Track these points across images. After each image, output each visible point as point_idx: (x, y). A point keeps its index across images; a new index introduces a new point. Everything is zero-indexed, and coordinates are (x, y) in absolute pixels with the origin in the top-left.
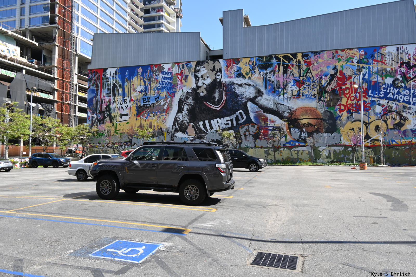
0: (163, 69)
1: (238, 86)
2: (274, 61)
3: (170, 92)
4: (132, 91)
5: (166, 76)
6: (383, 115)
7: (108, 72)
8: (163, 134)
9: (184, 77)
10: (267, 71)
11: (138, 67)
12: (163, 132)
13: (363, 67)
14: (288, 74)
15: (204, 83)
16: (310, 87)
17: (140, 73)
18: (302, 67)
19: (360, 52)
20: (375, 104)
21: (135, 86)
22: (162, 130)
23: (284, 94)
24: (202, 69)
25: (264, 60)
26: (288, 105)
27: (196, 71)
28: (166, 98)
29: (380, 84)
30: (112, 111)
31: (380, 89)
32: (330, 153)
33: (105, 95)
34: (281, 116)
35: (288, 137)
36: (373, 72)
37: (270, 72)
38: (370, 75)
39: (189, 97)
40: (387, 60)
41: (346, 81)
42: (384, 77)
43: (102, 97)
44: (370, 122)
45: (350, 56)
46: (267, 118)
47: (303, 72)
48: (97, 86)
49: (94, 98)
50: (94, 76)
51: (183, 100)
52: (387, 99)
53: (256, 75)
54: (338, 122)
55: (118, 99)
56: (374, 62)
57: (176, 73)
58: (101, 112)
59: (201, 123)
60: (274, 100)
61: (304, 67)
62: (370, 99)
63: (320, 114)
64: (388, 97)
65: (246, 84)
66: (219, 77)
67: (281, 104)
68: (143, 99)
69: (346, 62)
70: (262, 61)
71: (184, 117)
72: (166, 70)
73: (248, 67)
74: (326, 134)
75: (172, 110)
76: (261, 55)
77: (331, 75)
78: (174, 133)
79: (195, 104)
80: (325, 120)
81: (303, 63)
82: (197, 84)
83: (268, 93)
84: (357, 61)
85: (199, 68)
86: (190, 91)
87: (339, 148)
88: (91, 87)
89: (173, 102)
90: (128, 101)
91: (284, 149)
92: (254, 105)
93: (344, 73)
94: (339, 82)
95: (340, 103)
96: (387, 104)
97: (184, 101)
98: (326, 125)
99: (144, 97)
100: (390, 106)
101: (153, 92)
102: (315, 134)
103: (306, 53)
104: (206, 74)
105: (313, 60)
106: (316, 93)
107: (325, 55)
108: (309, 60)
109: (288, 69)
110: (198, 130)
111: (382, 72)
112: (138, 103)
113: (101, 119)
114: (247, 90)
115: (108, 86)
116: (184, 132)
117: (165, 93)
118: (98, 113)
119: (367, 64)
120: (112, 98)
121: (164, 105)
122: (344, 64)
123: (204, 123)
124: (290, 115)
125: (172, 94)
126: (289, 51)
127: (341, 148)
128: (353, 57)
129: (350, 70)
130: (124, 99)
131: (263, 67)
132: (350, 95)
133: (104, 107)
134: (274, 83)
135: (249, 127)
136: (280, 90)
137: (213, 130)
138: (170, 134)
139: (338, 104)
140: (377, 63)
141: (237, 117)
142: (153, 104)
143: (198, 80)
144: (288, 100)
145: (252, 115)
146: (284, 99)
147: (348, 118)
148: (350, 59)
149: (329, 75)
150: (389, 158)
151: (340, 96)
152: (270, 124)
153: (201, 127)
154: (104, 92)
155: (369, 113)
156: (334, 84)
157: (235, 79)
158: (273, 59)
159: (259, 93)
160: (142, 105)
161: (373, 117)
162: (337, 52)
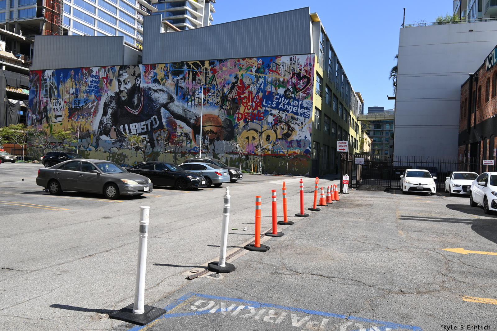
0: (92, 73)
1: (153, 92)
2: (185, 67)
3: (97, 95)
4: (65, 93)
5: (94, 79)
6: (274, 125)
7: (46, 73)
8: (90, 136)
9: (109, 81)
10: (179, 78)
11: (71, 69)
12: (90, 134)
13: (260, 77)
14: (197, 81)
15: (125, 88)
16: (214, 95)
17: (73, 76)
18: (209, 75)
19: (259, 62)
20: (268, 114)
21: (68, 88)
22: (89, 132)
23: (192, 101)
24: (124, 74)
25: (177, 67)
26: (194, 112)
27: (120, 75)
28: (93, 101)
29: (274, 94)
30: (48, 112)
31: (273, 99)
32: (227, 160)
33: (43, 96)
34: (188, 124)
35: (193, 143)
36: (268, 82)
37: (181, 79)
38: (265, 86)
39: (112, 100)
40: (281, 70)
41: (245, 90)
42: (277, 87)
43: (41, 98)
44: (262, 131)
45: (249, 66)
46: (177, 124)
47: (209, 80)
48: (37, 87)
49: (34, 99)
50: (34, 77)
51: (107, 103)
52: (279, 109)
53: (170, 81)
54: (236, 130)
55: (54, 101)
56: (269, 72)
57: (102, 77)
58: (40, 113)
59: (122, 127)
60: (183, 107)
61: (211, 75)
62: (264, 108)
63: (221, 122)
64: (279, 107)
65: (160, 90)
66: (139, 83)
67: (189, 111)
68: (74, 101)
69: (246, 71)
70: (175, 67)
71: (108, 120)
72: (94, 73)
73: (163, 73)
74: (225, 141)
75: (98, 113)
76: (174, 62)
77: (233, 83)
78: (99, 136)
79: (117, 108)
80: (225, 128)
81: (210, 71)
82: (119, 88)
83: (178, 100)
84: (255, 70)
85: (122, 73)
86: (114, 95)
87: (235, 156)
88: (32, 88)
89: (99, 105)
90: (62, 103)
91: (189, 155)
92: (166, 111)
93: (244, 82)
94: (239, 90)
95: (239, 112)
96: (278, 114)
97: (108, 105)
98: (225, 133)
99: (75, 99)
100: (281, 116)
101: (82, 94)
102: (216, 141)
103: (213, 61)
104: (128, 78)
105: (218, 68)
106: (218, 100)
107: (229, 63)
108: (215, 68)
109: (197, 76)
110: (119, 134)
111: (276, 82)
112: (70, 105)
113: (40, 119)
114: (161, 96)
115: (46, 88)
116: (107, 136)
117: (93, 96)
118: (37, 113)
119: (263, 74)
120: (49, 99)
121: (92, 108)
122: (244, 73)
123: (124, 126)
124: (196, 122)
125: (98, 98)
126: (197, 58)
127: (237, 156)
128: (252, 66)
129: (249, 79)
130: (59, 100)
131: (176, 73)
132: (247, 104)
133: (42, 107)
134: (184, 90)
135: (161, 132)
136: (189, 97)
137: (131, 134)
138: (96, 137)
139: (237, 112)
140: (272, 73)
141: (152, 121)
142: (82, 106)
143: (121, 84)
144: (195, 107)
145: (164, 121)
146: (191, 106)
147: (244, 126)
148: (249, 68)
149: (231, 83)
150: (276, 167)
151: (239, 104)
152: (179, 130)
153: (122, 130)
154: (42, 93)
155: (262, 123)
156: (235, 93)
157: (151, 85)
158: (184, 66)
159: (171, 99)
160: (73, 107)
161: (265, 127)
162: (239, 61)
